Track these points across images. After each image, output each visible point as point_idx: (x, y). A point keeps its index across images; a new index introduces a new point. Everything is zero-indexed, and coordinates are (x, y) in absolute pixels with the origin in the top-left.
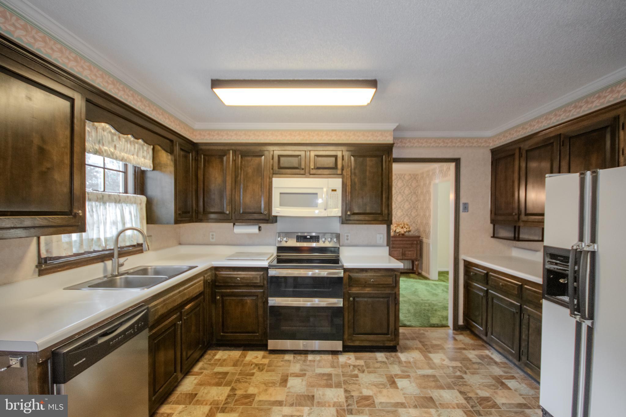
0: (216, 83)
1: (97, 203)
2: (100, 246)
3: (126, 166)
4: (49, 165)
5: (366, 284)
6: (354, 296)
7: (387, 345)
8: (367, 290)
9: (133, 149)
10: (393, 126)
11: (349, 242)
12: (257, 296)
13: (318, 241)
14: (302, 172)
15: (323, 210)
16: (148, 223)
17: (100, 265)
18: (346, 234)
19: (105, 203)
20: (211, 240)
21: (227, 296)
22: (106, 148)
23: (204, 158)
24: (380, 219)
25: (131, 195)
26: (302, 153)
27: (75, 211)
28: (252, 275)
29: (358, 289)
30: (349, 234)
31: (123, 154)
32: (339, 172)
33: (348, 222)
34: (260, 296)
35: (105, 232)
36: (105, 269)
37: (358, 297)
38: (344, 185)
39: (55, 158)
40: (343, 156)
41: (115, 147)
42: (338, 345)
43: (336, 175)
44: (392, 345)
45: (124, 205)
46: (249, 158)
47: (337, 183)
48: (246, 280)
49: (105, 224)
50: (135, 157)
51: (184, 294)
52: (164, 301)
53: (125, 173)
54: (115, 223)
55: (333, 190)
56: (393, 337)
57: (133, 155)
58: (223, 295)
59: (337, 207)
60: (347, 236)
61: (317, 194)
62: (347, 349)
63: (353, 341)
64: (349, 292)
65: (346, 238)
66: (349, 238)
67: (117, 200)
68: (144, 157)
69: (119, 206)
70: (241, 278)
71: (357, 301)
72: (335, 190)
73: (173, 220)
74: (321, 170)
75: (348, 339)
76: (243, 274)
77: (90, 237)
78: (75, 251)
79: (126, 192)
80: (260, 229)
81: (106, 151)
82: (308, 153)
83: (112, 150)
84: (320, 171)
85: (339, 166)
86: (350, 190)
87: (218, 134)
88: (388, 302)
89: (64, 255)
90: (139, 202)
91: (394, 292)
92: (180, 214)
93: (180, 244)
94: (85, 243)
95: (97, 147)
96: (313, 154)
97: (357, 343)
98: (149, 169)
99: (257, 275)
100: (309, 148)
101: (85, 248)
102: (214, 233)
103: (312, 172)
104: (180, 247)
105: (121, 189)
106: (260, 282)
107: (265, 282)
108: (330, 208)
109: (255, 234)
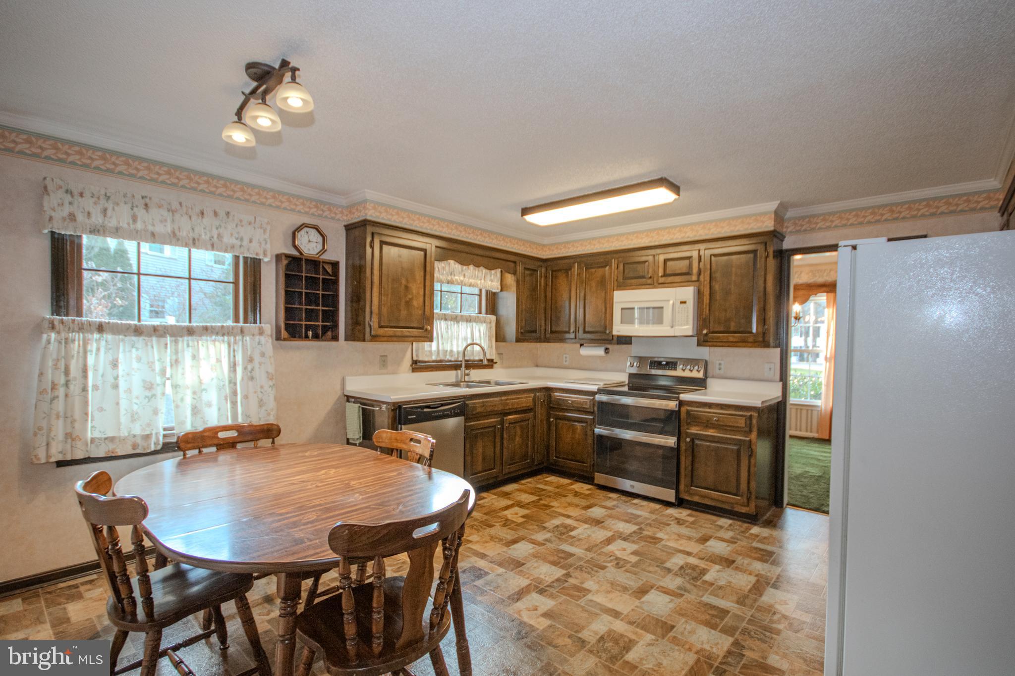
0: (525, 211)
1: (452, 322)
2: (452, 356)
3: (480, 290)
4: (410, 296)
5: (708, 425)
6: (693, 437)
7: (736, 509)
8: (711, 432)
9: (480, 274)
10: (773, 205)
11: (722, 372)
12: (587, 422)
13: (675, 369)
14: (649, 281)
15: (669, 328)
16: (496, 341)
17: (453, 373)
18: (718, 362)
19: (458, 322)
20: (565, 363)
21: (560, 419)
22: (456, 277)
23: (552, 274)
24: (750, 340)
25: (483, 315)
26: (650, 258)
27: (425, 327)
28: (583, 399)
29: (698, 428)
30: (722, 362)
31: (471, 280)
32: (694, 278)
33: (707, 344)
34: (589, 423)
35: (458, 346)
36: (457, 376)
37: (698, 439)
38: (699, 294)
39: (414, 292)
40: (700, 257)
41: (464, 275)
42: (669, 495)
43: (688, 283)
44: (743, 511)
45: (474, 324)
46: (593, 270)
47: (688, 293)
48: (578, 403)
49: (458, 339)
50: (483, 281)
51: (507, 404)
52: (483, 402)
53: (480, 295)
54: (466, 339)
55: (681, 303)
56: (746, 501)
57: (481, 280)
58: (557, 418)
59: (687, 324)
60: (720, 364)
61: (662, 308)
62: (680, 503)
63: (691, 495)
64: (688, 431)
65: (717, 366)
66: (722, 366)
67: (469, 320)
68: (492, 281)
69: (469, 324)
70: (573, 402)
71: (697, 445)
72: (685, 302)
73: (514, 339)
74: (672, 277)
75: (686, 492)
76: (574, 397)
77: (445, 349)
78: (434, 358)
79: (480, 312)
80: (607, 350)
81: (456, 280)
82: (657, 258)
83: (462, 278)
84: (670, 279)
85: (695, 270)
86: (708, 301)
87: (565, 247)
88: (739, 451)
89: (426, 359)
90: (489, 321)
91: (748, 439)
92: (522, 333)
93: (537, 366)
94: (441, 353)
95: (449, 278)
96: (662, 258)
97: (696, 499)
98: (498, 291)
99: (587, 399)
100: (659, 251)
101: (441, 357)
102: (567, 356)
103: (662, 280)
104: (536, 368)
105: (477, 311)
106: (590, 408)
107: (596, 409)
108: (678, 325)
109: (600, 357)
